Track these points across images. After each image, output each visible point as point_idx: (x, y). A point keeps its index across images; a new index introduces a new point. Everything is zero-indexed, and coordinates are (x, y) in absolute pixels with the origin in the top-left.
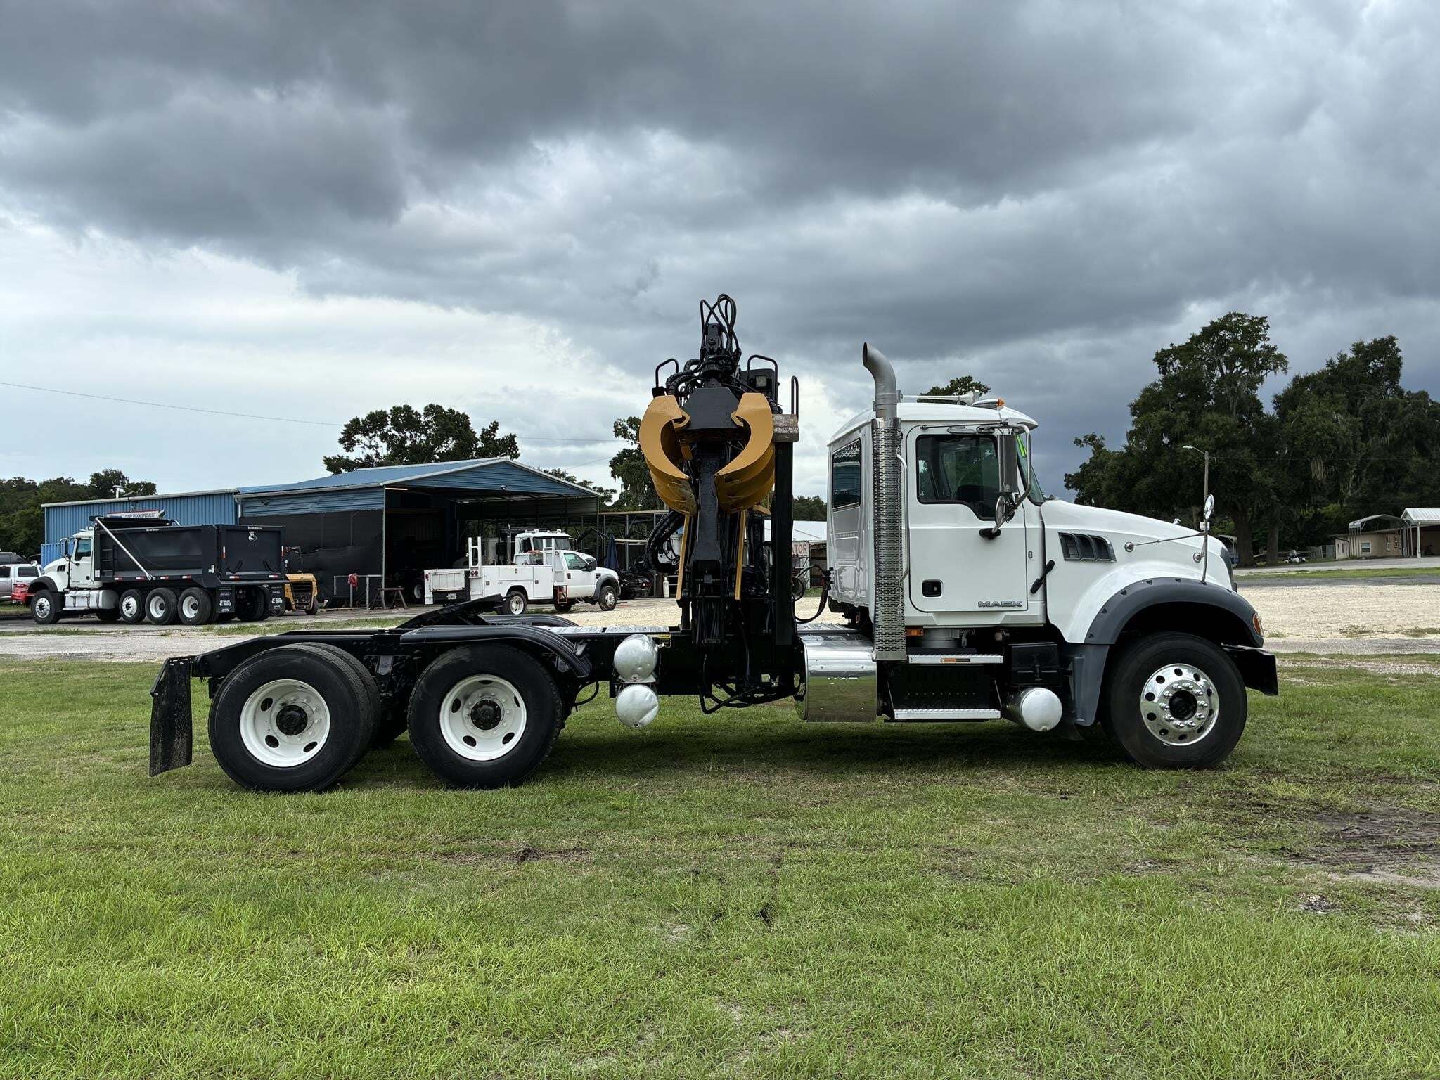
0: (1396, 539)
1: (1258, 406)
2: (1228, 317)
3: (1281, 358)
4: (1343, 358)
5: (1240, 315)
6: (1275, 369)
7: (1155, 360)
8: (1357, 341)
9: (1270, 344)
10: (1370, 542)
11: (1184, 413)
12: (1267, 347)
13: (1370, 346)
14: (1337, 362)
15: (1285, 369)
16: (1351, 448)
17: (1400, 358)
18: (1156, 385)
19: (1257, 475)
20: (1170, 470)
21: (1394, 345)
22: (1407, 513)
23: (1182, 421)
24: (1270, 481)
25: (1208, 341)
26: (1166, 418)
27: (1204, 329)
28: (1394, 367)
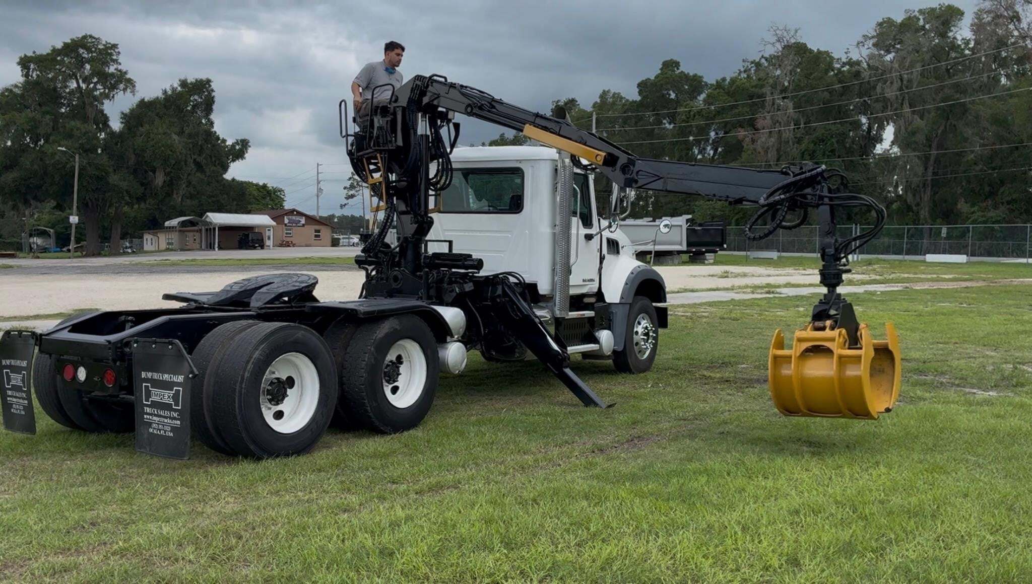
0: (194, 236)
1: (106, 119)
2: (85, 37)
3: (129, 81)
4: (174, 90)
5: (94, 38)
6: (125, 90)
7: (19, 64)
8: (183, 78)
9: (122, 67)
10: (175, 237)
11: (48, 117)
12: (120, 71)
13: (191, 83)
14: (170, 93)
15: (133, 92)
16: (183, 163)
17: (214, 97)
18: (16, 86)
19: (114, 179)
20: (36, 167)
21: (210, 86)
22: (207, 216)
23: (47, 124)
24: (124, 185)
25: (67, 56)
26: (33, 119)
27: (65, 44)
28: (208, 105)
